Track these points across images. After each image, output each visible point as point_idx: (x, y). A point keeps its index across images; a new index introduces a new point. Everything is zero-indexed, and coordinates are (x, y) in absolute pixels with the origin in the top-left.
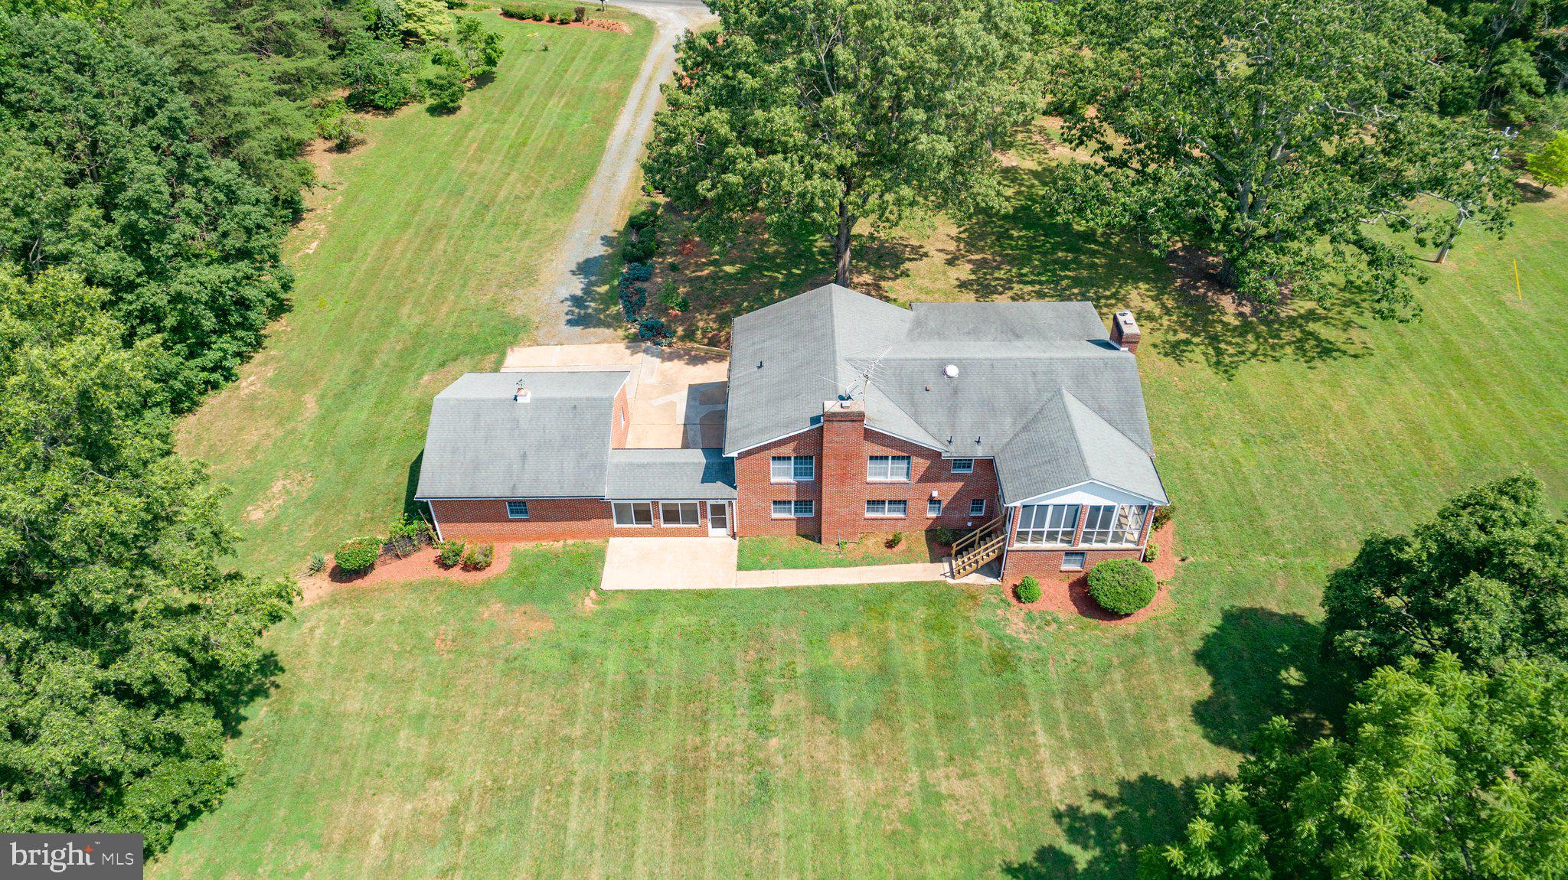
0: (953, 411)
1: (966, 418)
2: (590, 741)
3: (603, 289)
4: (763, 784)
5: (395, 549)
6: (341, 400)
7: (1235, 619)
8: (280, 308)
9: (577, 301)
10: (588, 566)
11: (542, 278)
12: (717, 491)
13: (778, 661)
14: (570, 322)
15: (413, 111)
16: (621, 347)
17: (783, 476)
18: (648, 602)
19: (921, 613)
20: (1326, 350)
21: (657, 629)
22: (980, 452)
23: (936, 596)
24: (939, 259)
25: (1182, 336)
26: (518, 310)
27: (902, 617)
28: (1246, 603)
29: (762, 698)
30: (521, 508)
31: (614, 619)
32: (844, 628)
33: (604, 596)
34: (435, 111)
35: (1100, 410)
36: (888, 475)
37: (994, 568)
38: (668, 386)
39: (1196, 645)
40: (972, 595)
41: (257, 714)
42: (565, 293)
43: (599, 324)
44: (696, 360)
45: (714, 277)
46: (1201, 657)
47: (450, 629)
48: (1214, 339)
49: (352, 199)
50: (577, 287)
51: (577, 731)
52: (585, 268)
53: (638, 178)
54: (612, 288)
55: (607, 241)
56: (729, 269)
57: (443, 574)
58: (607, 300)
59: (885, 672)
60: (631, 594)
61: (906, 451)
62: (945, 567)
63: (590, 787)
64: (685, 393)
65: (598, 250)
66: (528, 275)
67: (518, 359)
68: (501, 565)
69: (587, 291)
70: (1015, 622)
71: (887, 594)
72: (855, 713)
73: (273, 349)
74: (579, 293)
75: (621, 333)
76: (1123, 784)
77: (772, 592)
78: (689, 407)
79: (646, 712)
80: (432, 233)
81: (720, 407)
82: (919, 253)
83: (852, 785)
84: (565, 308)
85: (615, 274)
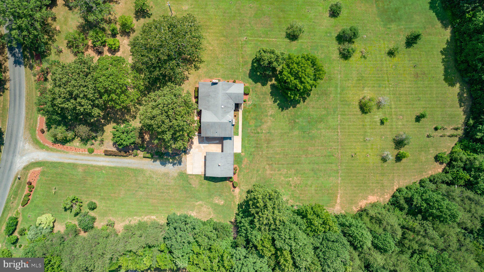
0: (228, 107)
1: (229, 106)
2: (262, 152)
3: (171, 160)
4: (268, 133)
6: (198, 198)
7: (250, 77)
9: (174, 164)
11: (166, 172)
13: (253, 131)
14: (180, 165)
16: (187, 156)
18: (243, 146)
19: (247, 114)
21: (247, 145)
22: (234, 105)
23: (245, 112)
25: (193, 65)
26: (176, 175)
27: (248, 116)
28: (248, 75)
29: (258, 133)
31: (245, 150)
32: (249, 123)
33: (242, 152)
35: (229, 88)
38: (199, 147)
39: (254, 83)
40: (245, 107)
42: (171, 167)
43: (181, 160)
44: (192, 144)
46: (256, 83)
47: (245, 171)
48: (194, 60)
50: (169, 165)
51: (261, 153)
52: (163, 164)
53: (130, 158)
54: (171, 158)
57: (237, 174)
58: (174, 159)
59: (255, 119)
60: (242, 149)
62: (240, 110)
63: (268, 151)
64: (201, 144)
65: (158, 162)
66: (166, 175)
67: (190, 172)
69: (171, 163)
70: (249, 103)
71: (244, 117)
72: (261, 123)
74: (172, 164)
75: (183, 156)
76: (271, 96)
77: (242, 132)
78: (204, 143)
79: (259, 146)
81: (205, 139)
83: (269, 124)
84: (176, 166)
85: (166, 159)
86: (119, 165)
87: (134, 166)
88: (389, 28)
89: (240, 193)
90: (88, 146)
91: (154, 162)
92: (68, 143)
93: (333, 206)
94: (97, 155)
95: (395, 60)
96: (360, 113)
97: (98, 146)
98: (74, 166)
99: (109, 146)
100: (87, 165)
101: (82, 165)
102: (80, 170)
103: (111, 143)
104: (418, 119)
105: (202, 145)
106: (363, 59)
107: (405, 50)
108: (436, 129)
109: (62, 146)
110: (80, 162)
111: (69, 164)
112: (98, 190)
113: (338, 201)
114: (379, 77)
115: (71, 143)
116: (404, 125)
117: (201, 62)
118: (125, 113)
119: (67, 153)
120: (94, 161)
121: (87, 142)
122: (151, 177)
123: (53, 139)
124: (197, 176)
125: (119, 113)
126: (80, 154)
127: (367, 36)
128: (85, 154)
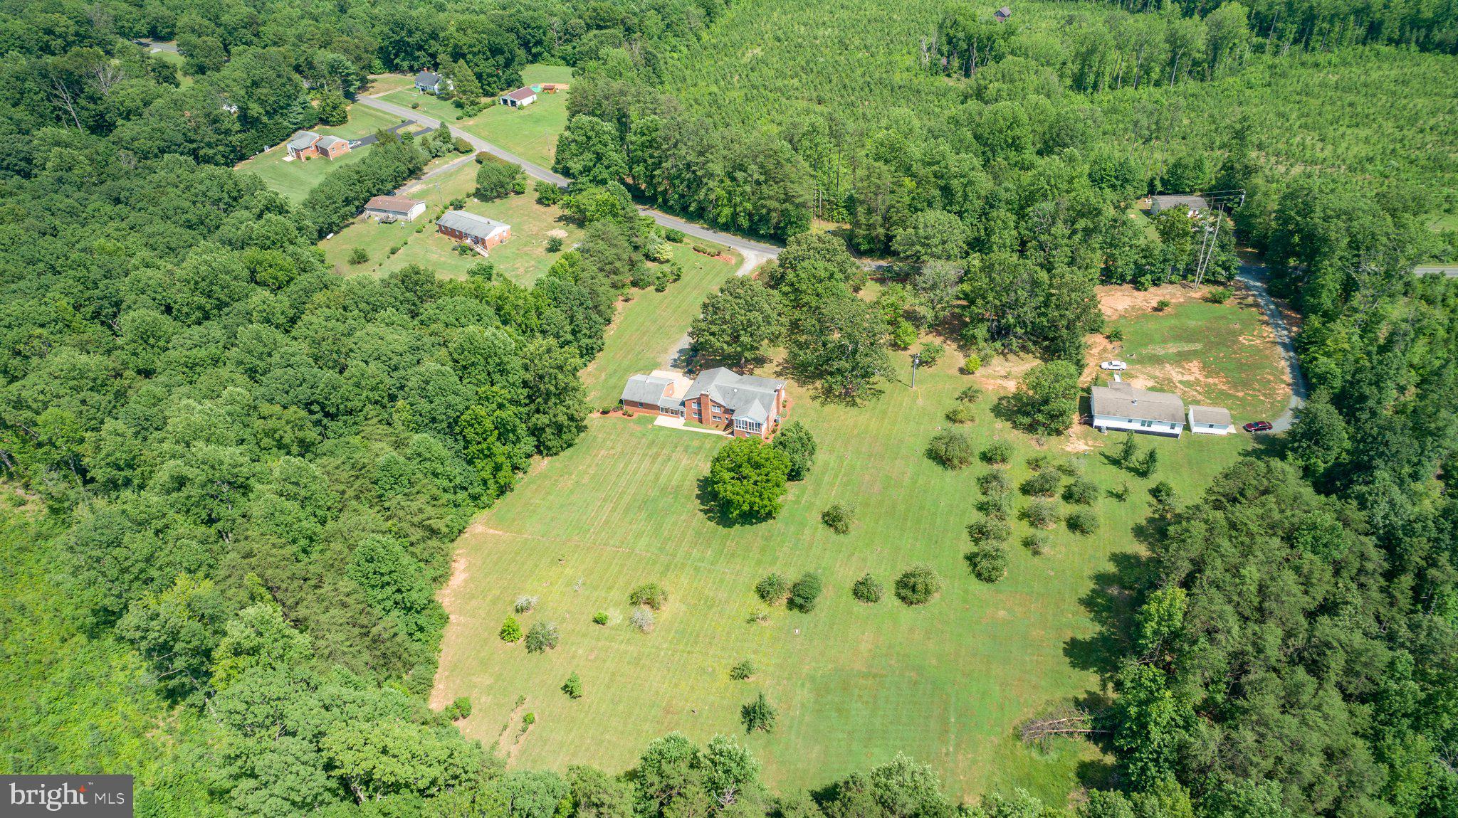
0: (730, 398)
1: (734, 401)
2: (642, 448)
3: (683, 358)
4: (669, 459)
5: (614, 410)
6: (611, 376)
8: (601, 350)
9: (675, 360)
10: (652, 420)
11: (669, 352)
12: (681, 408)
13: (682, 442)
14: (671, 366)
15: (652, 288)
16: (681, 374)
17: (695, 407)
18: (661, 428)
20: (854, 404)
21: (662, 433)
22: (732, 408)
23: (720, 437)
24: (775, 363)
25: (819, 395)
26: (659, 360)
29: (676, 447)
30: (642, 405)
31: (654, 430)
33: (654, 425)
34: (658, 290)
36: (717, 410)
37: (732, 433)
41: (582, 434)
42: (673, 357)
43: (678, 367)
47: (621, 426)
48: (827, 397)
49: (626, 319)
50: (676, 356)
51: (640, 446)
52: (681, 351)
54: (686, 358)
57: (624, 415)
58: (683, 361)
59: (701, 448)
60: (659, 426)
61: (720, 406)
62: (725, 433)
63: (639, 454)
65: (686, 347)
67: (656, 373)
68: (636, 415)
69: (679, 358)
71: (710, 435)
72: (691, 452)
73: (597, 360)
74: (677, 358)
75: (682, 370)
77: (687, 431)
79: (653, 445)
80: (644, 334)
82: (771, 361)
83: (684, 462)
84: (671, 361)
85: (688, 354)
88: (803, 685)
93: (487, 524)
95: (724, 676)
104: (568, 690)
106: (748, 617)
107: (742, 703)
108: (528, 720)
113: (491, 531)
114: (698, 635)
116: (573, 657)
117: (823, 404)
127: (797, 636)
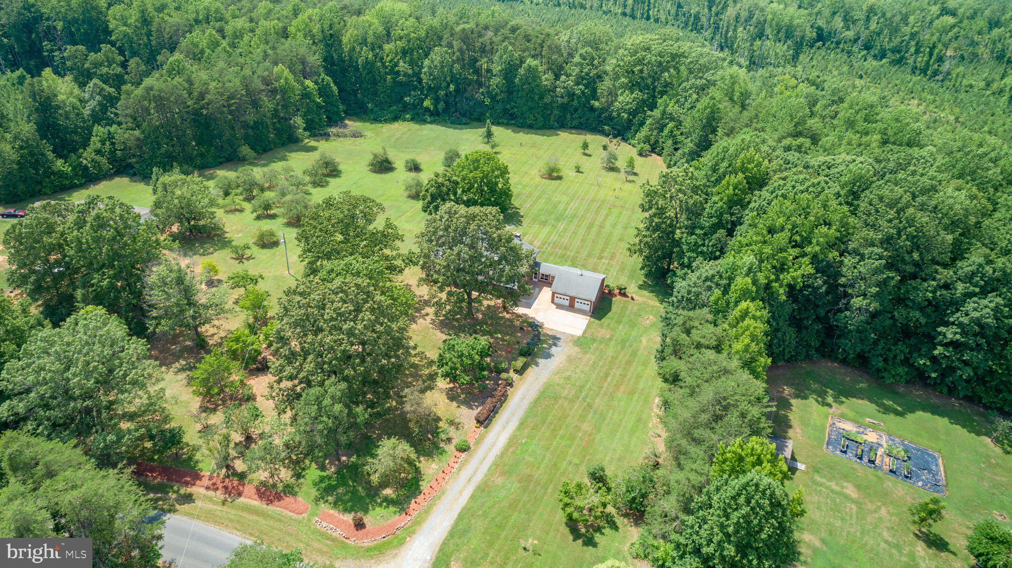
3: (545, 345)
9: (555, 345)
11: (565, 357)
14: (560, 339)
16: (545, 326)
26: (577, 349)
38: (537, 310)
42: (559, 349)
43: (550, 336)
44: (526, 315)
45: (507, 334)
50: (554, 350)
52: (548, 356)
53: (512, 394)
54: (542, 345)
55: (537, 365)
56: (499, 336)
58: (545, 342)
64: (533, 307)
65: (541, 361)
66: (570, 360)
69: (551, 347)
74: (554, 347)
75: (544, 331)
84: (559, 344)
85: (540, 349)
86: (520, 414)
87: (533, 394)
89: (641, 296)
90: (450, 448)
91: (537, 366)
92: (421, 483)
94: (479, 442)
96: (559, 181)
97: (459, 433)
98: (484, 489)
99: (467, 415)
100: (496, 465)
101: (490, 473)
102: (499, 481)
103: (464, 410)
105: (535, 306)
109: (420, 499)
110: (479, 477)
111: (473, 497)
112: (563, 465)
115: (424, 477)
116: (591, 163)
118: (416, 373)
119: (443, 494)
120: (490, 450)
121: (438, 448)
122: (568, 378)
123: (392, 509)
124: (588, 326)
125: (410, 380)
126: (460, 469)
128: (466, 461)
